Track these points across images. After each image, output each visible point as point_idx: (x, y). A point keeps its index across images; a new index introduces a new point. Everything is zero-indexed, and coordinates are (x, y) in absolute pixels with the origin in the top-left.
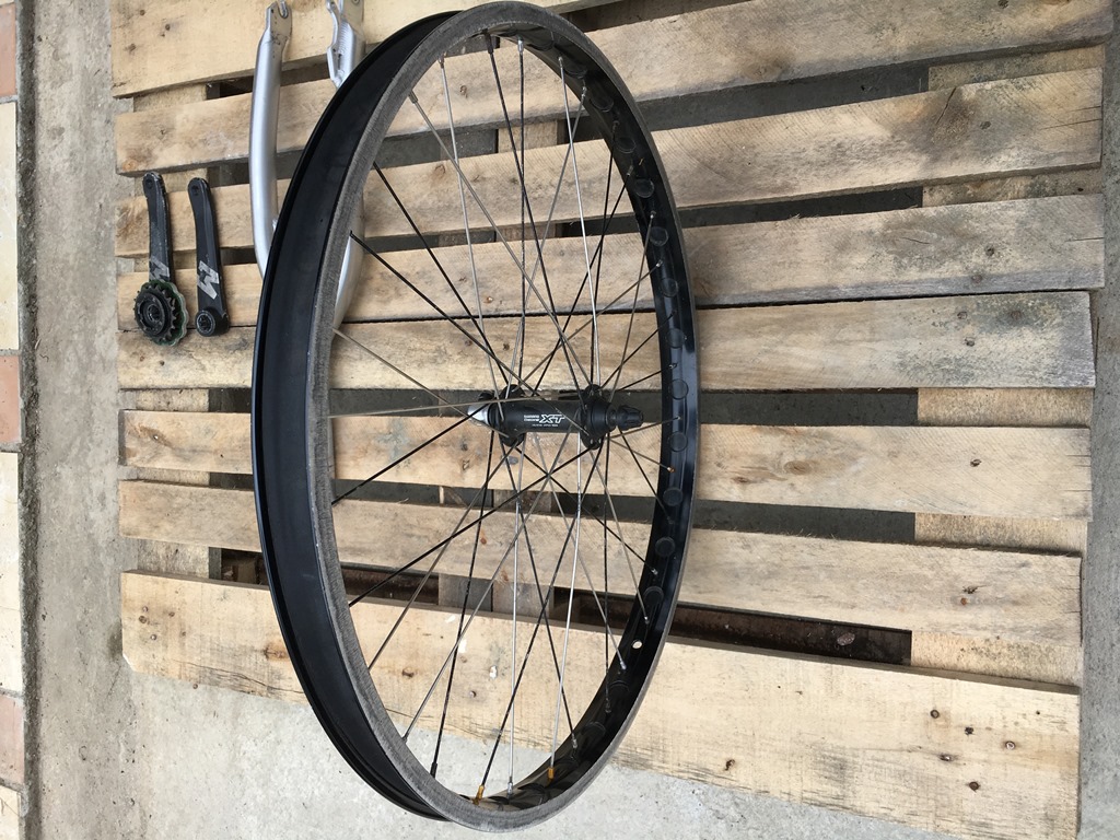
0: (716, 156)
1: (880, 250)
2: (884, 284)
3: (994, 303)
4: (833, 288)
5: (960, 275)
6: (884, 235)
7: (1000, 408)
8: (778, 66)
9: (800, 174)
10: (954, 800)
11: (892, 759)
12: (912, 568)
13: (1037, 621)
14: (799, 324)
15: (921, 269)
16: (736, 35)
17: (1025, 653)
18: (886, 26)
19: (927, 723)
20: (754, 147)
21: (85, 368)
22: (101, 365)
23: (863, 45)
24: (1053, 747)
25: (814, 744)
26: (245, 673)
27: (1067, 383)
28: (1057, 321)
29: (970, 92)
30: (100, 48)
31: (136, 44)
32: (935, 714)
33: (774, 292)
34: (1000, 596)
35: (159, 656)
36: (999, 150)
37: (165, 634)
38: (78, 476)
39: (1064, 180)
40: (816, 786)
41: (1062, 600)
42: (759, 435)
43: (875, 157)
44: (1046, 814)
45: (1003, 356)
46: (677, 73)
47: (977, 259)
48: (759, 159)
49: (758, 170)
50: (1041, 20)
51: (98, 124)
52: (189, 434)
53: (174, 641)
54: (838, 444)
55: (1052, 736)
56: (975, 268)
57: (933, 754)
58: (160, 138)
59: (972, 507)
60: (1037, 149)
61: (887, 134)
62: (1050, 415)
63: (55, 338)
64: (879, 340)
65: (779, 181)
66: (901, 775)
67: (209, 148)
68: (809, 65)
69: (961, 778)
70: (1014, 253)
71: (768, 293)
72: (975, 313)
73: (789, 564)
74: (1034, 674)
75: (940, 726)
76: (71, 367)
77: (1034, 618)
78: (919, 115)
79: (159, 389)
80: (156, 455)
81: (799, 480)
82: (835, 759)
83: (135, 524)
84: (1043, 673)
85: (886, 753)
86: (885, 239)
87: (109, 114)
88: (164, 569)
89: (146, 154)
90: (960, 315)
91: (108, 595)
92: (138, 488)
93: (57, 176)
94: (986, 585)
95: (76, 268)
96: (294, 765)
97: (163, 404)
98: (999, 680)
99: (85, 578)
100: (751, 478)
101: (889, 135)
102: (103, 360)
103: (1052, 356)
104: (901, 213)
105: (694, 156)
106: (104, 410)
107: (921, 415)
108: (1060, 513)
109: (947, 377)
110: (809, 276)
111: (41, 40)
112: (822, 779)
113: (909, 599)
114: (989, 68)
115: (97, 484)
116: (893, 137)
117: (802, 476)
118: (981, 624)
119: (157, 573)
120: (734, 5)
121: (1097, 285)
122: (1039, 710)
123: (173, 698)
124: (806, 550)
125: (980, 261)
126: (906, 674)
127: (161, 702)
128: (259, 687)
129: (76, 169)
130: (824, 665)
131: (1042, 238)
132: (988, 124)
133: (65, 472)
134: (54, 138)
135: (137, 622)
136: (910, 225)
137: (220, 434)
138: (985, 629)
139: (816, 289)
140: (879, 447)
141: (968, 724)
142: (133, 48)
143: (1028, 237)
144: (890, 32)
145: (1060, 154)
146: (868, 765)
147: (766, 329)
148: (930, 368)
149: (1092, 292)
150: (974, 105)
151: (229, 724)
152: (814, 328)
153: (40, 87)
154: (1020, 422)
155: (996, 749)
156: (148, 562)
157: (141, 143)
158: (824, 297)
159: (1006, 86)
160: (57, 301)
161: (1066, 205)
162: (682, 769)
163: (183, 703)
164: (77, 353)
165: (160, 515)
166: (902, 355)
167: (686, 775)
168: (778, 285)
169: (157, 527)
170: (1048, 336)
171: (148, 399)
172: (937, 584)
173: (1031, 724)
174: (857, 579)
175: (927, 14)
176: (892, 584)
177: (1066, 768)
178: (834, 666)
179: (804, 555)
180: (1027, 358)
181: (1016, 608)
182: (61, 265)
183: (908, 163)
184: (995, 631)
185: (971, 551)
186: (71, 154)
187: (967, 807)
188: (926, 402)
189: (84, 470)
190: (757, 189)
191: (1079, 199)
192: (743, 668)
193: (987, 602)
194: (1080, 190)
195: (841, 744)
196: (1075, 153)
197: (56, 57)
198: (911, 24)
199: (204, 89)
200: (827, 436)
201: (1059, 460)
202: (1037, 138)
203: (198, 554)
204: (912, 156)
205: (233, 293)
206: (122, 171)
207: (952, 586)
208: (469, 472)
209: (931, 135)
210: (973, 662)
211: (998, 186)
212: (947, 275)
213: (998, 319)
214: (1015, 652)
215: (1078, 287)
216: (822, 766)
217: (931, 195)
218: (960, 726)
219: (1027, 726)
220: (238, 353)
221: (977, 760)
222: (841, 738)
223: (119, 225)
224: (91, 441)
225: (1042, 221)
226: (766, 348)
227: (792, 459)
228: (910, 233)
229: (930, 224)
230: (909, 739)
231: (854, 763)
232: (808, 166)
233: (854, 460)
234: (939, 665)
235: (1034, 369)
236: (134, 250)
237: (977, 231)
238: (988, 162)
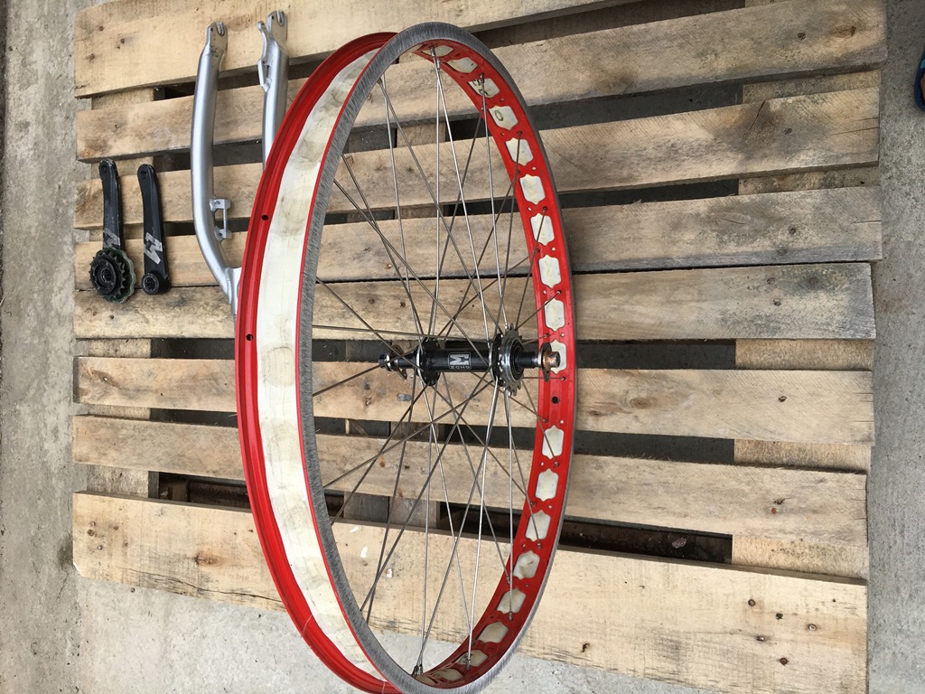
0: (575, 152)
1: (705, 229)
2: (709, 256)
3: (796, 272)
4: (669, 259)
5: (769, 249)
6: (709, 217)
7: (801, 355)
8: (624, 82)
9: (642, 168)
10: (767, 673)
11: (717, 640)
12: (733, 484)
13: (832, 526)
14: (642, 287)
15: (738, 244)
16: (590, 57)
17: (823, 552)
18: (709, 52)
19: (745, 611)
20: (605, 146)
21: (43, 323)
22: (57, 320)
23: (692, 66)
24: (847, 629)
25: (654, 629)
26: (178, 577)
27: (854, 335)
28: (846, 286)
29: (776, 105)
30: (62, 58)
31: (96, 53)
32: (751, 603)
33: (621, 261)
34: (803, 506)
35: (104, 564)
36: (799, 151)
37: (110, 545)
38: (35, 413)
39: (850, 175)
40: (656, 664)
41: (853, 509)
42: (609, 377)
43: (701, 155)
44: (841, 683)
45: (803, 313)
46: (543, 86)
47: (782, 237)
48: (608, 155)
49: (608, 164)
50: (831, 49)
51: (59, 119)
52: (134, 376)
53: (117, 551)
54: (672, 384)
55: (846, 620)
56: (780, 244)
57: (750, 635)
58: (114, 132)
59: (780, 434)
60: (829, 150)
61: (710, 137)
62: (841, 362)
63: (18, 296)
64: (706, 300)
65: (625, 173)
66: (725, 653)
67: (155, 140)
68: (649, 82)
69: (773, 655)
70: (811, 232)
71: (616, 262)
72: (781, 279)
73: (634, 482)
74: (830, 569)
75: (756, 613)
76: (31, 322)
77: (829, 524)
78: (735, 122)
79: (108, 339)
80: (106, 393)
81: (642, 413)
82: (671, 641)
83: (85, 452)
84: (837, 568)
85: (712, 636)
86: (708, 220)
87: (68, 111)
88: (109, 490)
89: (102, 144)
90: (769, 281)
91: (59, 513)
92: (88, 422)
93: (23, 161)
94: (791, 497)
95: (37, 238)
96: (217, 656)
97: (112, 352)
98: (803, 574)
99: (39, 499)
100: (603, 411)
101: (713, 138)
102: (58, 315)
103: (842, 314)
104: (722, 199)
105: (556, 152)
106: (59, 357)
107: (739, 361)
108: (849, 439)
109: (759, 330)
110: (650, 250)
111: (11, 50)
112: (661, 657)
113: (730, 509)
114: (791, 86)
115: (51, 420)
116: (715, 139)
117: (644, 410)
118: (788, 529)
119: (104, 493)
120: (589, 33)
121: (876, 258)
122: (835, 598)
123: (113, 601)
124: (648, 470)
125: (784, 238)
126: (729, 571)
127: (103, 604)
128: (190, 589)
129: (39, 156)
130: (662, 564)
131: (833, 220)
132: (790, 130)
133: (24, 409)
134: (21, 131)
135: (86, 535)
136: (729, 209)
137: (161, 376)
138: (791, 533)
139: (655, 259)
140: (705, 387)
141: (778, 611)
142: (92, 57)
143: (822, 220)
144: (713, 55)
145: (847, 155)
146: (698, 645)
147: (614, 291)
148: (746, 324)
149: (873, 264)
150: (779, 115)
151: (161, 622)
152: (653, 291)
153: (10, 88)
154: (817, 366)
155: (801, 631)
156: (96, 485)
157: (97, 135)
158: (661, 266)
159: (804, 101)
160: (20, 266)
161: (851, 194)
162: (547, 651)
163: (121, 605)
164: (36, 309)
165: (108, 444)
166: (724, 313)
167: (549, 657)
168: (624, 256)
169: (105, 454)
170: (839, 298)
171: (99, 347)
172: (753, 497)
173: (828, 610)
174: (689, 494)
175: (742, 43)
176: (717, 497)
177: (856, 645)
178: (670, 564)
179: (646, 474)
180: (822, 316)
181: (815, 516)
182: (24, 237)
183: (727, 160)
184: (799, 534)
185: (779, 470)
186: (35, 144)
187: (778, 678)
188: (743, 351)
189: (40, 407)
190: (608, 179)
191: (862, 190)
192: (597, 567)
193: (792, 511)
194: (862, 183)
195: (676, 628)
196: (858, 154)
197: (24, 64)
198: (729, 51)
199: (152, 92)
200: (664, 378)
201: (848, 397)
202: (829, 142)
203: (139, 477)
204: (729, 154)
205: (174, 259)
206: (81, 158)
207: (764, 498)
208: (371, 407)
209: (744, 139)
210: (782, 560)
211: (798, 179)
212: (759, 249)
213: (799, 285)
214: (815, 552)
215: (862, 259)
216: (661, 647)
217: (745, 186)
218: (772, 613)
219: (825, 612)
220: (177, 309)
221: (785, 640)
222: (676, 624)
223: (78, 202)
224: (47, 383)
225: (833, 207)
226: (615, 306)
227: (636, 396)
228: (730, 215)
229: (744, 208)
230: (731, 624)
231: (687, 644)
232: (648, 162)
233: (686, 397)
234: (754, 563)
235: (828, 324)
236: (89, 223)
237: (783, 215)
238: (790, 160)
